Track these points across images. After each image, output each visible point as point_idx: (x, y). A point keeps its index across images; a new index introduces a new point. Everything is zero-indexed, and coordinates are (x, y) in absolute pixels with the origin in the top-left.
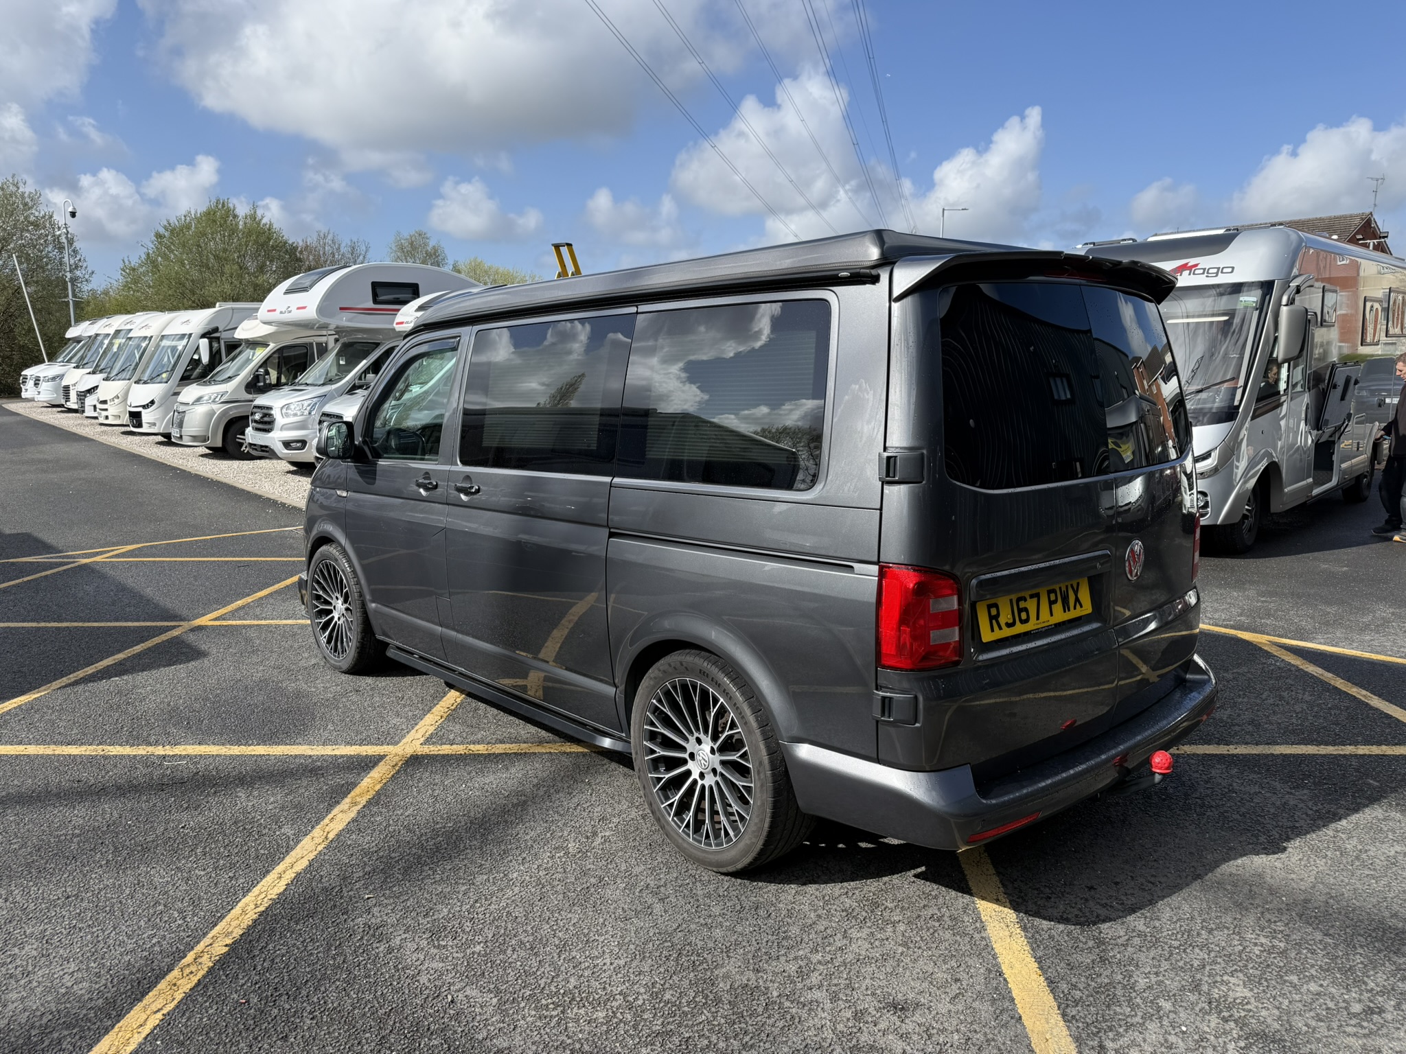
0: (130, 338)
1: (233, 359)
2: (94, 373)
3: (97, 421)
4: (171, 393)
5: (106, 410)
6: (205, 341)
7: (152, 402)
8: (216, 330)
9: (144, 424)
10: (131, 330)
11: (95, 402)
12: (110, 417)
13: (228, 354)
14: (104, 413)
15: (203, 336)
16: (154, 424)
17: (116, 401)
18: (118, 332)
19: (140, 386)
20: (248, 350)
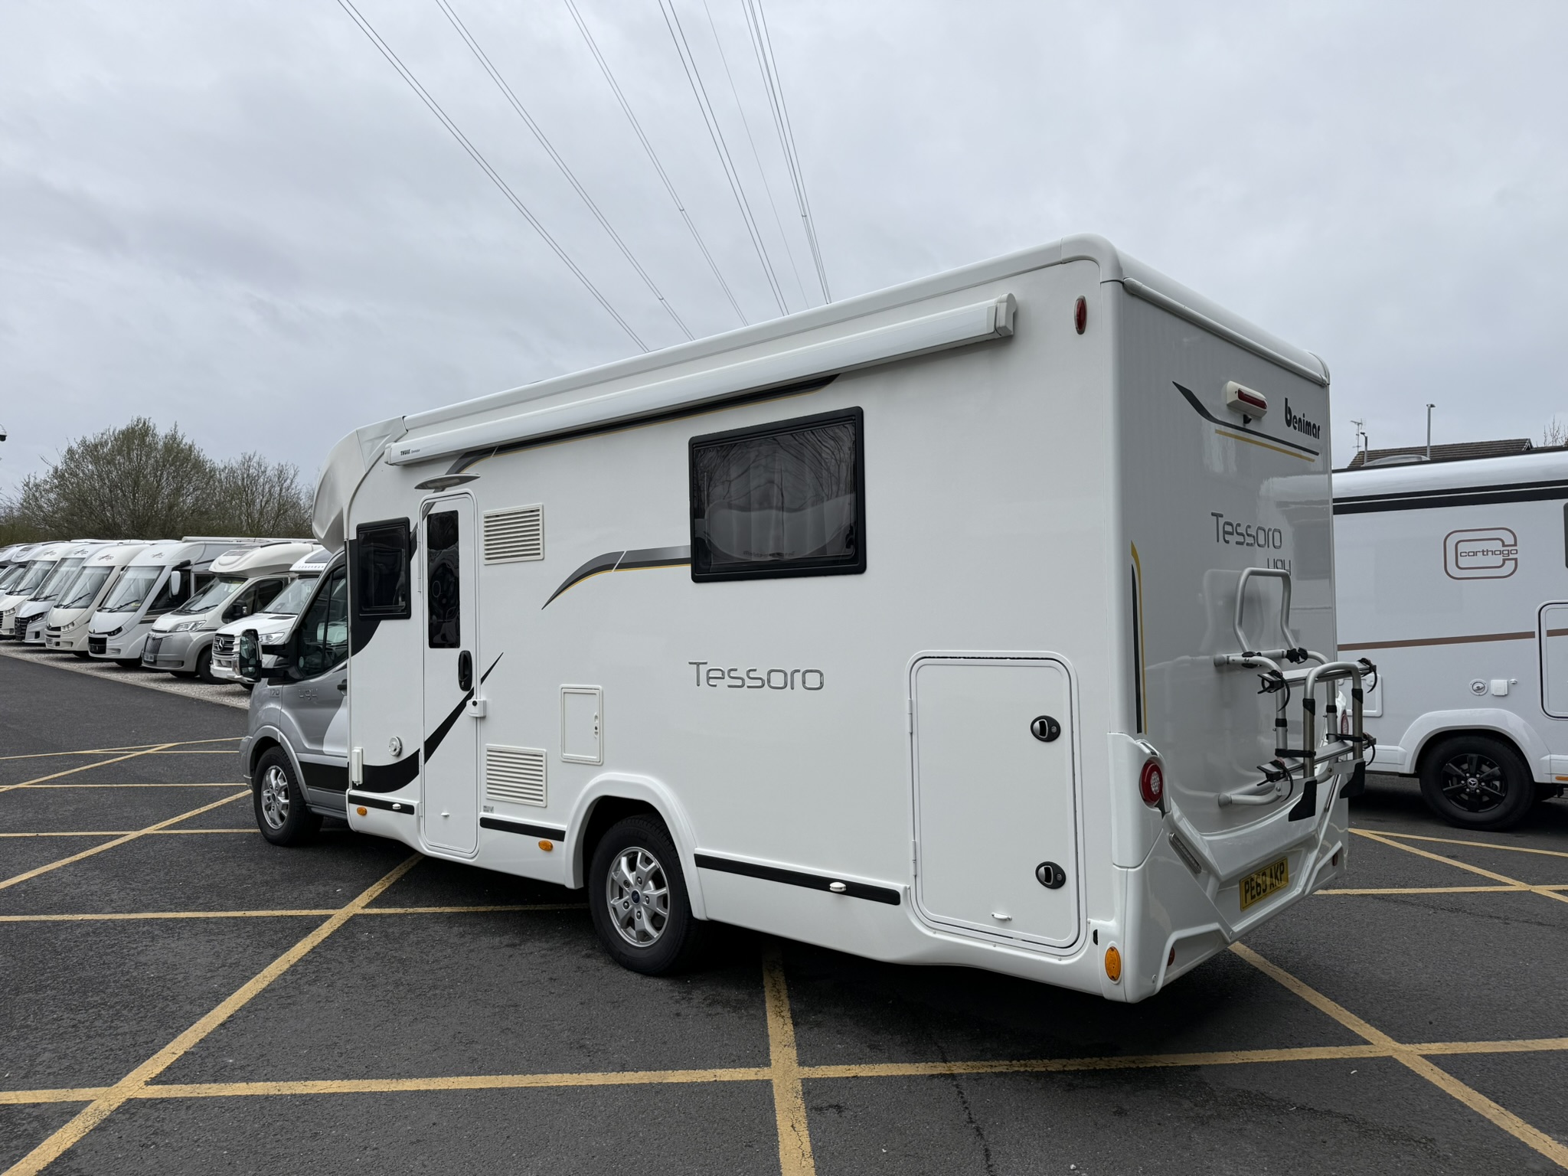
0: (84, 568)
1: (205, 593)
2: (35, 599)
3: (42, 648)
4: (139, 622)
5: (59, 636)
6: (178, 572)
7: (119, 630)
8: (188, 563)
9: (107, 651)
10: (84, 559)
11: (37, 629)
12: (61, 643)
13: (197, 589)
14: (55, 640)
15: (175, 569)
16: (119, 651)
17: (71, 627)
18: (64, 560)
19: (104, 615)
20: (223, 583)
